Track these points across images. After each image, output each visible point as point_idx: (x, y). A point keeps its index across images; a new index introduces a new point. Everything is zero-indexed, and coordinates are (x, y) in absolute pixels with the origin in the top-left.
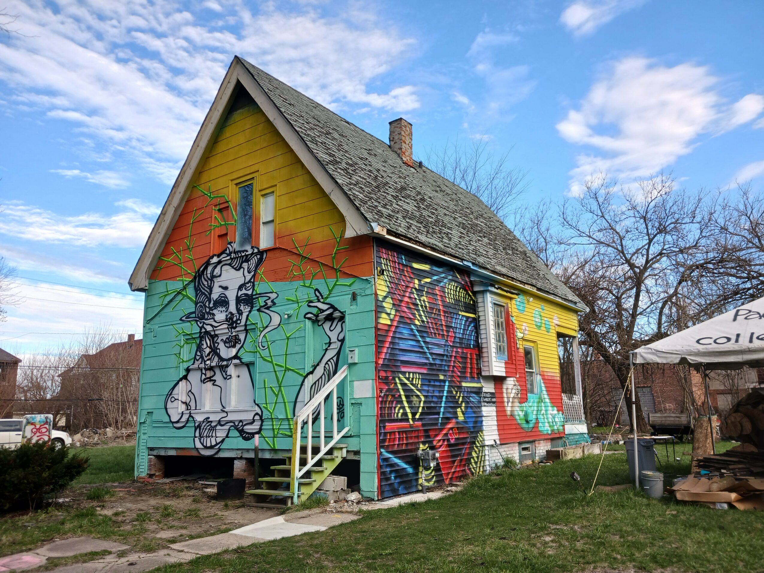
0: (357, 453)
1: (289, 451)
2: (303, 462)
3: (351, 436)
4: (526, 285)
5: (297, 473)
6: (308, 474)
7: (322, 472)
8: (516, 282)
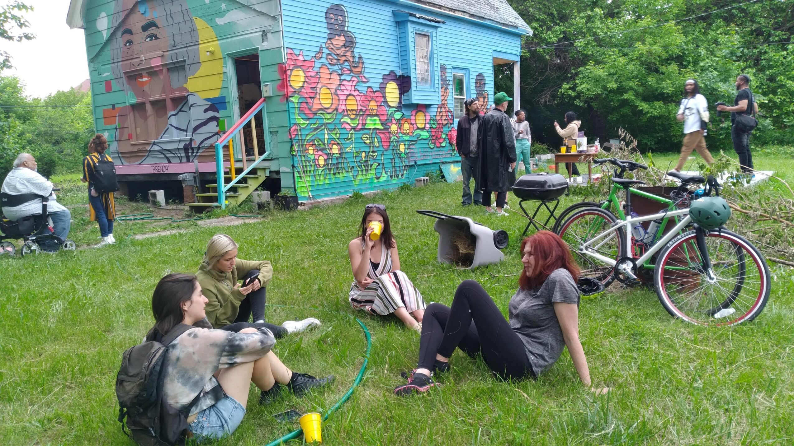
0: (278, 172)
1: (214, 173)
2: (228, 180)
3: (272, 159)
4: (457, 12)
5: (224, 188)
6: (234, 189)
7: (247, 187)
8: (444, 10)
